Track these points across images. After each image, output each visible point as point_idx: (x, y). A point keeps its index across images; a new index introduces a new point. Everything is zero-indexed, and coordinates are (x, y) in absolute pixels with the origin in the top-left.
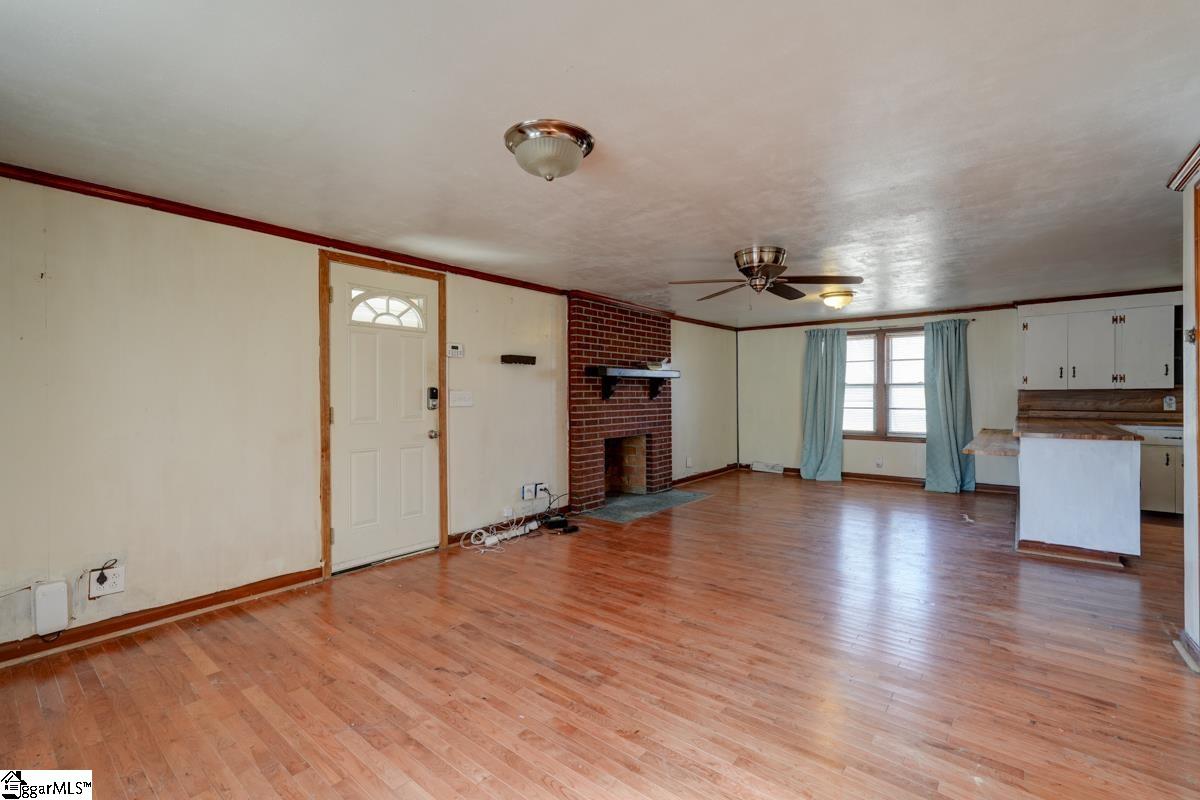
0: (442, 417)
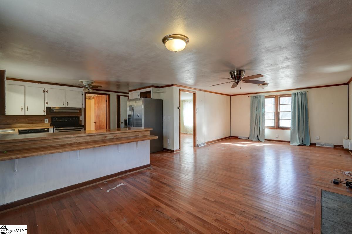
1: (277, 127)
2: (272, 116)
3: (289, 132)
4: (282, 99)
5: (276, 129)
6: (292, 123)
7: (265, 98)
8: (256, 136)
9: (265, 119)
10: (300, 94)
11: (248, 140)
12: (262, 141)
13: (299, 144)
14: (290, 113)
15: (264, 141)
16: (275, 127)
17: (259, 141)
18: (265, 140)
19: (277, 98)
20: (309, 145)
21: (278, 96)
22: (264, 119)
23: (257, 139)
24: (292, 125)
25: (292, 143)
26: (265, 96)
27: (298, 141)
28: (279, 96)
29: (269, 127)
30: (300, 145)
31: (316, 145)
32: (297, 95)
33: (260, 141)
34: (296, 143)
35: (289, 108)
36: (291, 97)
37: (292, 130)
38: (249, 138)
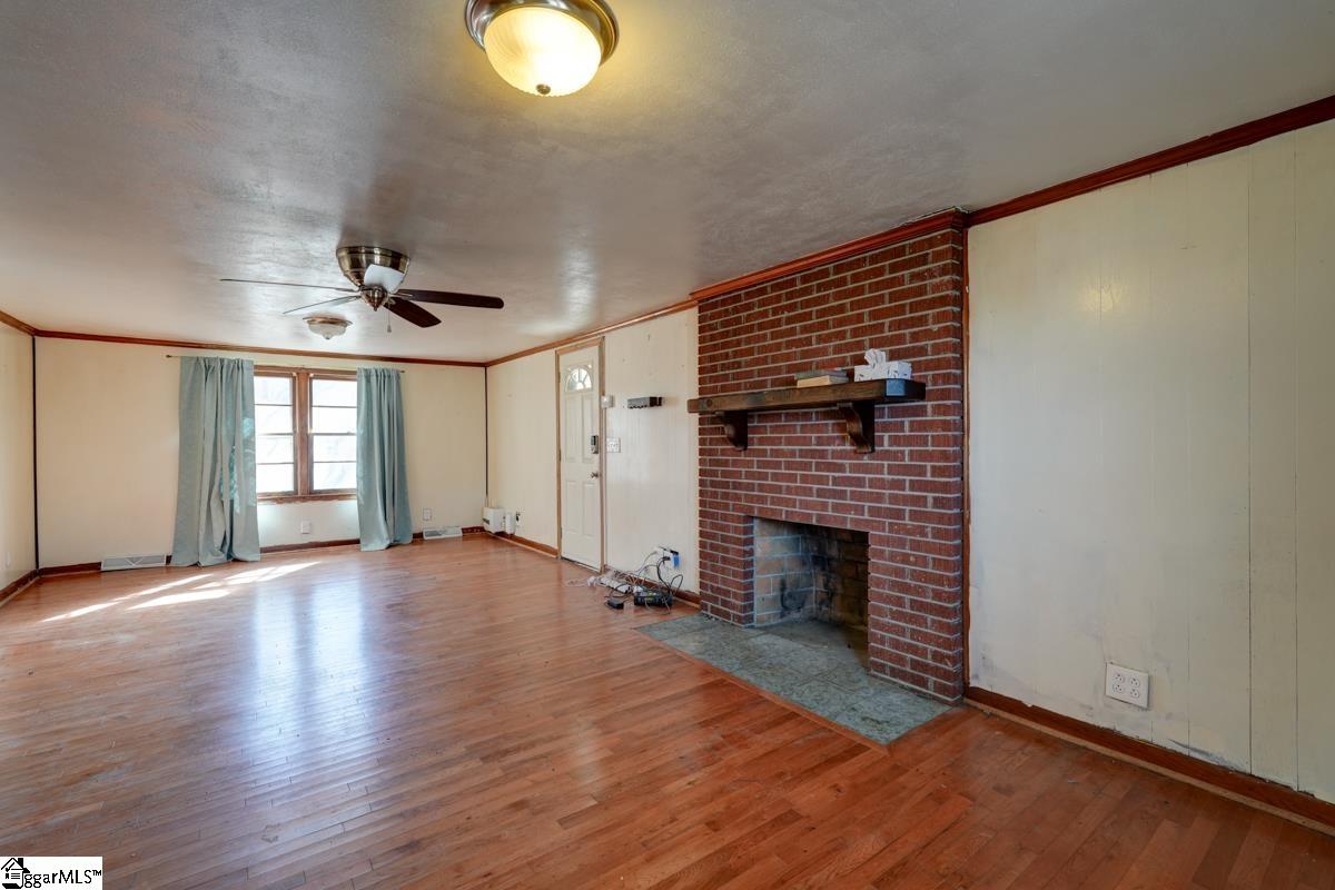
0: (602, 463)
1: (305, 492)
2: (285, 450)
3: (351, 508)
4: (319, 387)
5: (304, 499)
6: (361, 475)
7: (257, 374)
8: (218, 542)
9: (257, 461)
10: (384, 377)
11: (168, 567)
12: (249, 559)
13: (388, 542)
14: (355, 438)
15: (257, 556)
16: (296, 492)
17: (233, 561)
18: (264, 550)
19: (301, 381)
20: (410, 539)
21: (308, 371)
22: (250, 464)
23: (223, 557)
24: (361, 483)
25: (366, 545)
26: (256, 367)
27: (385, 535)
28: (312, 375)
29: (270, 494)
30: (390, 547)
31: (426, 538)
32: (373, 379)
33: (236, 560)
34: (379, 543)
35: (350, 420)
36: (355, 383)
37: (361, 499)
38: (169, 559)
